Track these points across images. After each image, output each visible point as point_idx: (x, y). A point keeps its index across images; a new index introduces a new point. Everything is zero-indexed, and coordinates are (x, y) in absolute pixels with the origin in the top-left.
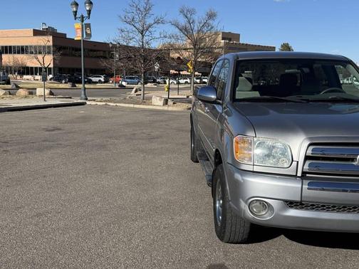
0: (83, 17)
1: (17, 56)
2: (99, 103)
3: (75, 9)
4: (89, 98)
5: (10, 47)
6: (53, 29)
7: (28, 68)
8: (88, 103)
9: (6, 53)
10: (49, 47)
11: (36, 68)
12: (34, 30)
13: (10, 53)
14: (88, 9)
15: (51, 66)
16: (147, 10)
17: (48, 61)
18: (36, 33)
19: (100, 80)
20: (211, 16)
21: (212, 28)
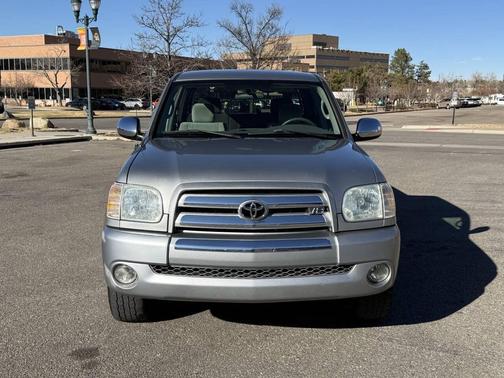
0: (87, 19)
1: (21, 72)
2: (108, 138)
3: (76, 8)
4: (98, 131)
5: (12, 60)
6: (73, 34)
7: (36, 89)
8: (94, 137)
9: (6, 69)
10: (65, 59)
11: (48, 90)
12: (46, 36)
13: (12, 68)
14: (93, 7)
15: (68, 86)
16: (174, 7)
17: (64, 79)
18: (49, 40)
19: (136, 105)
20: (275, 14)
21: (277, 30)
